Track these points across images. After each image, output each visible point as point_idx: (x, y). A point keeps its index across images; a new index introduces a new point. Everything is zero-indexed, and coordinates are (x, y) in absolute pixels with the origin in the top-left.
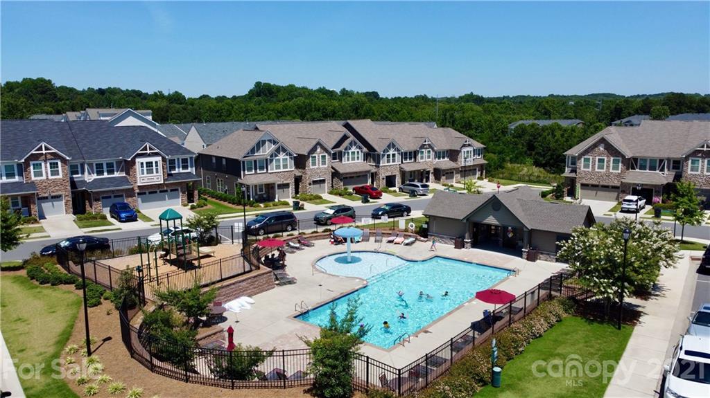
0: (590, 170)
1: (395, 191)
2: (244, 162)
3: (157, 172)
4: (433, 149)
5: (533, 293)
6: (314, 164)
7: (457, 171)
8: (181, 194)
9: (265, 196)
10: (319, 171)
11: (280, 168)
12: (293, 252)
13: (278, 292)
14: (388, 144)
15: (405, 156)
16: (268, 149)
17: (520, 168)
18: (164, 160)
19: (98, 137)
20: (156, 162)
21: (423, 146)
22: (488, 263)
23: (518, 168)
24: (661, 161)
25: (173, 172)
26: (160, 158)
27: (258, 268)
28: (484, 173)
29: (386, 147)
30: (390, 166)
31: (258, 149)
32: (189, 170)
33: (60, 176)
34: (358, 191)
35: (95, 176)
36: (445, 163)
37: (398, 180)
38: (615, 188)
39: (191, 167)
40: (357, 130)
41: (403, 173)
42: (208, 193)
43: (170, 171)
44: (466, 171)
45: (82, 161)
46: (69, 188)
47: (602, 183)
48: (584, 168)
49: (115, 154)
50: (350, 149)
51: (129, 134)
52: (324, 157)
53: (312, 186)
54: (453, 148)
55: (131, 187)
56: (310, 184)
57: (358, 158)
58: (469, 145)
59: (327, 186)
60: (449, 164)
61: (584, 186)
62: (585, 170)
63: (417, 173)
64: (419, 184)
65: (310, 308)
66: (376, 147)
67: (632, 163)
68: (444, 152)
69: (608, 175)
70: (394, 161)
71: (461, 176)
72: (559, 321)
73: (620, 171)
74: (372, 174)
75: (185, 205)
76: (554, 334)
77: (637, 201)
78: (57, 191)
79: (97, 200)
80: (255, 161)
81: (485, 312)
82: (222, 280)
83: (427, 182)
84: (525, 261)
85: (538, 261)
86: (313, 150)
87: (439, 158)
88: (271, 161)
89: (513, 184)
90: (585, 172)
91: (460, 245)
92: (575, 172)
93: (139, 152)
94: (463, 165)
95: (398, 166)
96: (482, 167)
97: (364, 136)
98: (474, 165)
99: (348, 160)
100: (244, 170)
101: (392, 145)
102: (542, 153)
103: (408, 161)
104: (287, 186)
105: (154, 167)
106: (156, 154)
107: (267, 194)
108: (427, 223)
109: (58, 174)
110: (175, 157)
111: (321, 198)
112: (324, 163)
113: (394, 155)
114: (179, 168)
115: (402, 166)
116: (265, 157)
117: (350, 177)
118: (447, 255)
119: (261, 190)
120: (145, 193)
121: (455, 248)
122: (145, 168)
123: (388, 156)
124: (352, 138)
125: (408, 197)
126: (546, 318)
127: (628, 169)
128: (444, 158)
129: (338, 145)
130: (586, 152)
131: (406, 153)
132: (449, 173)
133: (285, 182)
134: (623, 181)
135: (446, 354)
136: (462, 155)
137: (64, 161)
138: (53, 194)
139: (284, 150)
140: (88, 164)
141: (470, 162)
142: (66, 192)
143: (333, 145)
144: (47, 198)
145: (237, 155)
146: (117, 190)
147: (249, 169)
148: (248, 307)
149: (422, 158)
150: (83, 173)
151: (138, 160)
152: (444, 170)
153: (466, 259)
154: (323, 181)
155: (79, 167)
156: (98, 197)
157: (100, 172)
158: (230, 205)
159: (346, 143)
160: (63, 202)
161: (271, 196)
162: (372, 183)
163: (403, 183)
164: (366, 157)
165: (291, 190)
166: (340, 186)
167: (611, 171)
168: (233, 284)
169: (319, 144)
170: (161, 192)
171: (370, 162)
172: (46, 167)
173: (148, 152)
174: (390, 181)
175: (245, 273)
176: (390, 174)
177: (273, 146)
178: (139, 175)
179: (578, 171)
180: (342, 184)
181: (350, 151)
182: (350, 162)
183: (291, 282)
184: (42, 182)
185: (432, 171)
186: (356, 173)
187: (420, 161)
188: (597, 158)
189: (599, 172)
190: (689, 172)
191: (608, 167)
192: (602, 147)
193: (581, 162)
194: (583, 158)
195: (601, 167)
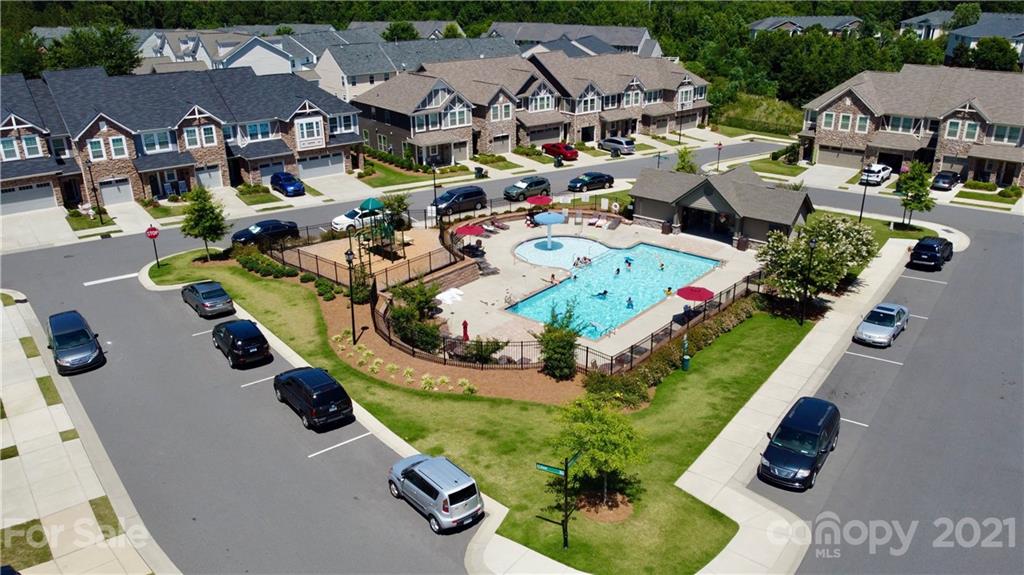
0: (832, 128)
1: (593, 148)
2: (414, 118)
3: (318, 135)
4: (642, 90)
5: (728, 292)
6: (495, 116)
7: (672, 117)
8: (344, 159)
9: (438, 158)
10: (501, 125)
11: (455, 124)
12: (488, 237)
13: (483, 283)
14: (586, 87)
15: (606, 100)
16: (442, 100)
17: (758, 102)
18: (325, 119)
19: (245, 92)
20: (317, 123)
21: (629, 88)
22: (695, 253)
23: (755, 101)
24: (917, 121)
25: (335, 133)
26: (321, 118)
27: (463, 259)
28: (706, 118)
29: (583, 91)
30: (587, 115)
31: (430, 101)
32: (352, 130)
33: (215, 143)
34: (549, 149)
35: (248, 140)
36: (658, 107)
37: (597, 132)
38: (859, 152)
39: (355, 125)
40: (546, 67)
41: (604, 124)
42: (368, 152)
43: (332, 131)
44: (684, 118)
45: (234, 123)
46: (225, 156)
47: (844, 146)
48: (825, 126)
49: (268, 113)
50: (538, 94)
51: (279, 85)
52: (507, 107)
53: (493, 144)
54: (668, 88)
55: (290, 153)
56: (491, 142)
57: (548, 105)
58: (689, 83)
59: (511, 142)
60: (661, 109)
61: (823, 148)
62: (826, 128)
63: (620, 123)
64: (623, 140)
65: (519, 300)
66: (570, 92)
67: (881, 122)
68: (656, 93)
69: (853, 136)
70: (592, 108)
71: (677, 124)
72: (750, 316)
73: (866, 132)
74: (566, 125)
75: (350, 173)
76: (742, 329)
77: (879, 172)
78: (214, 160)
79: (255, 169)
80: (427, 116)
81: (686, 307)
82: (432, 272)
83: (632, 132)
84: (736, 250)
85: (749, 250)
86: (495, 99)
87: (649, 100)
88: (446, 115)
89: (743, 134)
90: (825, 131)
91: (667, 230)
92: (815, 130)
93: (297, 111)
94: (679, 109)
95: (597, 115)
96: (704, 111)
97: (555, 76)
98: (693, 110)
99: (536, 108)
100: (414, 127)
101: (591, 88)
102: (792, 78)
103: (610, 107)
104: (464, 144)
105: (315, 130)
106: (316, 113)
107: (441, 156)
108: (632, 204)
109: (213, 141)
110: (336, 115)
111: (504, 159)
112: (507, 115)
113: (592, 101)
114: (341, 127)
115: (603, 114)
116: (439, 110)
117: (539, 131)
118: (653, 242)
119: (434, 150)
120: (305, 160)
121: (663, 233)
122: (305, 131)
123: (586, 102)
124: (542, 79)
125: (609, 157)
126: (737, 315)
127: (877, 129)
128: (655, 99)
129: (523, 90)
130: (829, 106)
131: (607, 98)
132: (661, 121)
133: (462, 140)
134: (870, 144)
135: (648, 345)
136: (679, 96)
137: (218, 125)
138: (209, 164)
139: (461, 101)
140: (241, 126)
141: (689, 106)
142: (222, 161)
143: (517, 91)
144: (202, 169)
145: (405, 108)
146: (276, 157)
147: (420, 126)
148: (459, 299)
149: (628, 102)
150: (235, 136)
151: (296, 121)
152: (655, 117)
153: (672, 247)
154: (506, 137)
155: (231, 130)
156: (254, 166)
157: (253, 136)
158: (398, 170)
159: (534, 86)
160: (220, 172)
161: (445, 157)
162: (565, 137)
163: (603, 136)
164: (558, 102)
165: (469, 149)
166: (526, 142)
167: (857, 131)
168: (442, 276)
169: (501, 91)
170: (322, 157)
171: (562, 109)
172: (200, 134)
173: (308, 111)
174: (587, 134)
175: (451, 264)
176: (588, 125)
177: (448, 96)
178: (298, 139)
179: (818, 129)
180: (528, 140)
181: (538, 97)
182: (539, 110)
183: (495, 272)
184: (197, 151)
185: (640, 118)
186: (546, 125)
187: (626, 107)
188: (842, 115)
189: (842, 133)
190: (946, 137)
191: (853, 126)
192: (848, 102)
193: (822, 119)
194: (824, 114)
195: (845, 126)
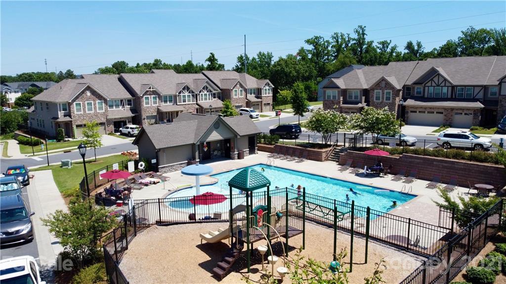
0: (82, 112)
24: (122, 101)
38: (102, 124)
48: (77, 112)
61: (78, 126)
62: (78, 113)
69: (96, 115)
73: (104, 111)
85: (244, 158)
90: (78, 115)
92: (70, 116)
134: (107, 117)
167: (98, 111)
179: (72, 115)
188: (86, 102)
189: (89, 114)
190: (145, 106)
191: (95, 108)
192: (88, 94)
193: (74, 107)
194: (75, 103)
195: (90, 109)
